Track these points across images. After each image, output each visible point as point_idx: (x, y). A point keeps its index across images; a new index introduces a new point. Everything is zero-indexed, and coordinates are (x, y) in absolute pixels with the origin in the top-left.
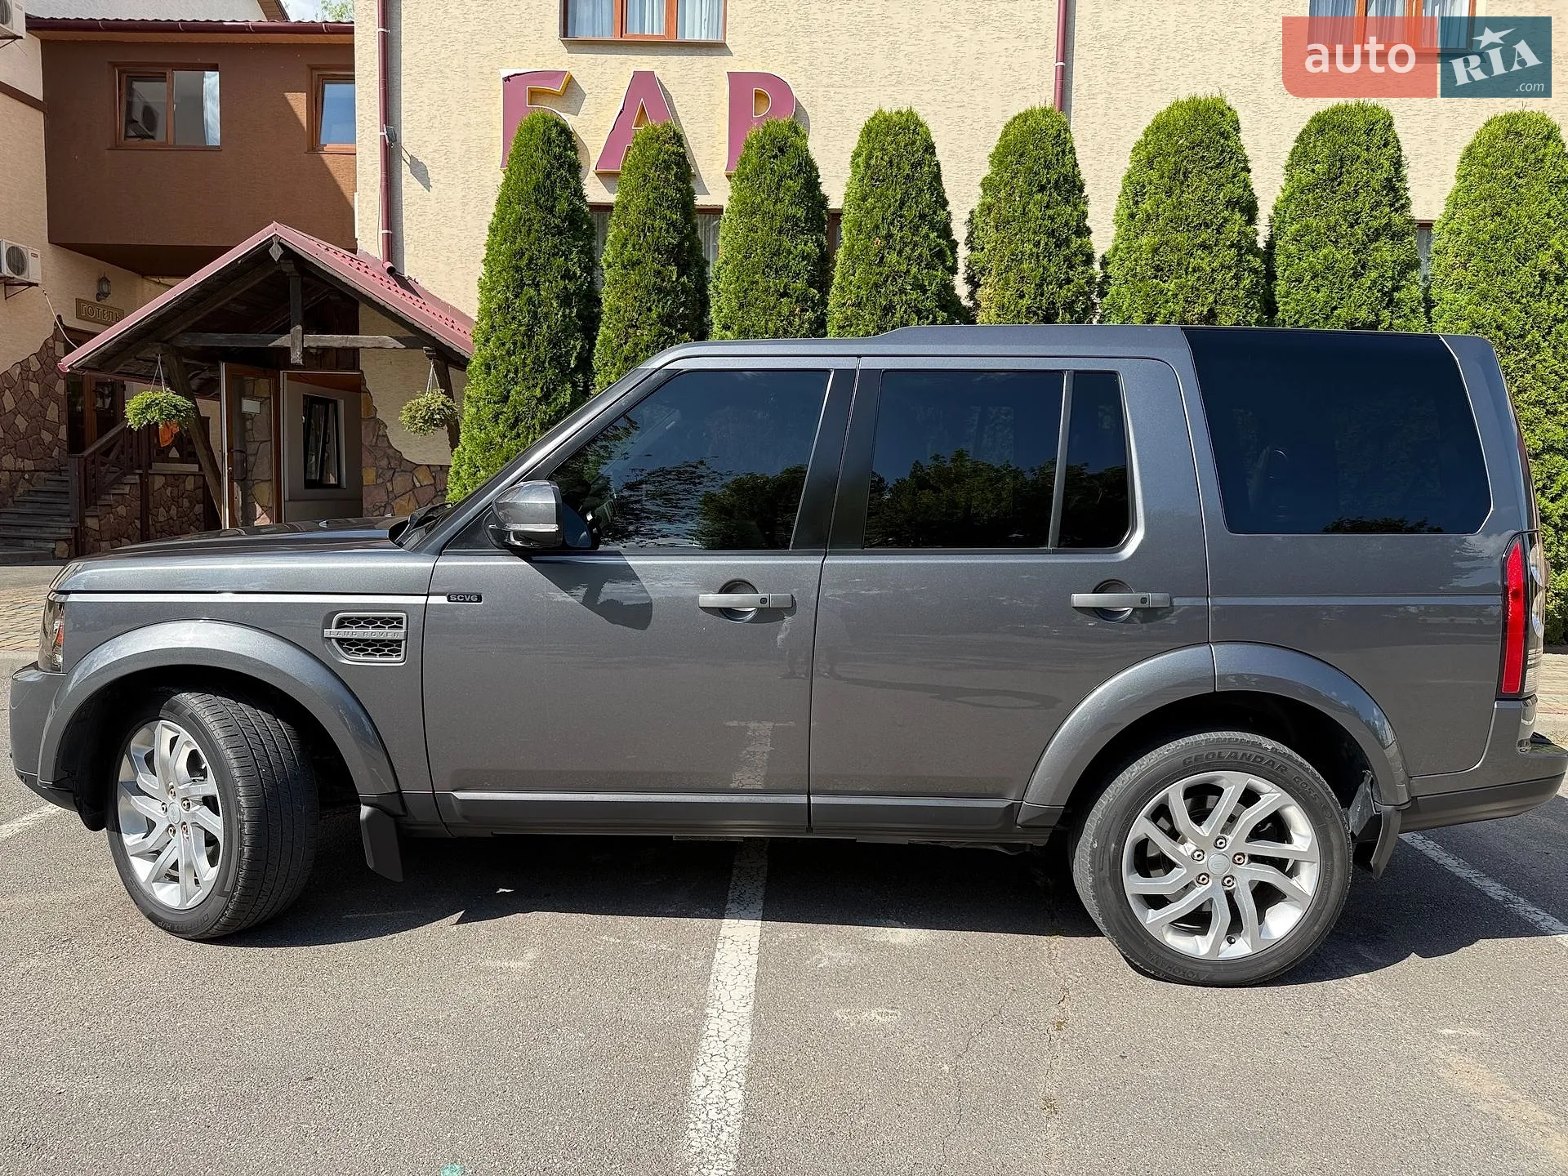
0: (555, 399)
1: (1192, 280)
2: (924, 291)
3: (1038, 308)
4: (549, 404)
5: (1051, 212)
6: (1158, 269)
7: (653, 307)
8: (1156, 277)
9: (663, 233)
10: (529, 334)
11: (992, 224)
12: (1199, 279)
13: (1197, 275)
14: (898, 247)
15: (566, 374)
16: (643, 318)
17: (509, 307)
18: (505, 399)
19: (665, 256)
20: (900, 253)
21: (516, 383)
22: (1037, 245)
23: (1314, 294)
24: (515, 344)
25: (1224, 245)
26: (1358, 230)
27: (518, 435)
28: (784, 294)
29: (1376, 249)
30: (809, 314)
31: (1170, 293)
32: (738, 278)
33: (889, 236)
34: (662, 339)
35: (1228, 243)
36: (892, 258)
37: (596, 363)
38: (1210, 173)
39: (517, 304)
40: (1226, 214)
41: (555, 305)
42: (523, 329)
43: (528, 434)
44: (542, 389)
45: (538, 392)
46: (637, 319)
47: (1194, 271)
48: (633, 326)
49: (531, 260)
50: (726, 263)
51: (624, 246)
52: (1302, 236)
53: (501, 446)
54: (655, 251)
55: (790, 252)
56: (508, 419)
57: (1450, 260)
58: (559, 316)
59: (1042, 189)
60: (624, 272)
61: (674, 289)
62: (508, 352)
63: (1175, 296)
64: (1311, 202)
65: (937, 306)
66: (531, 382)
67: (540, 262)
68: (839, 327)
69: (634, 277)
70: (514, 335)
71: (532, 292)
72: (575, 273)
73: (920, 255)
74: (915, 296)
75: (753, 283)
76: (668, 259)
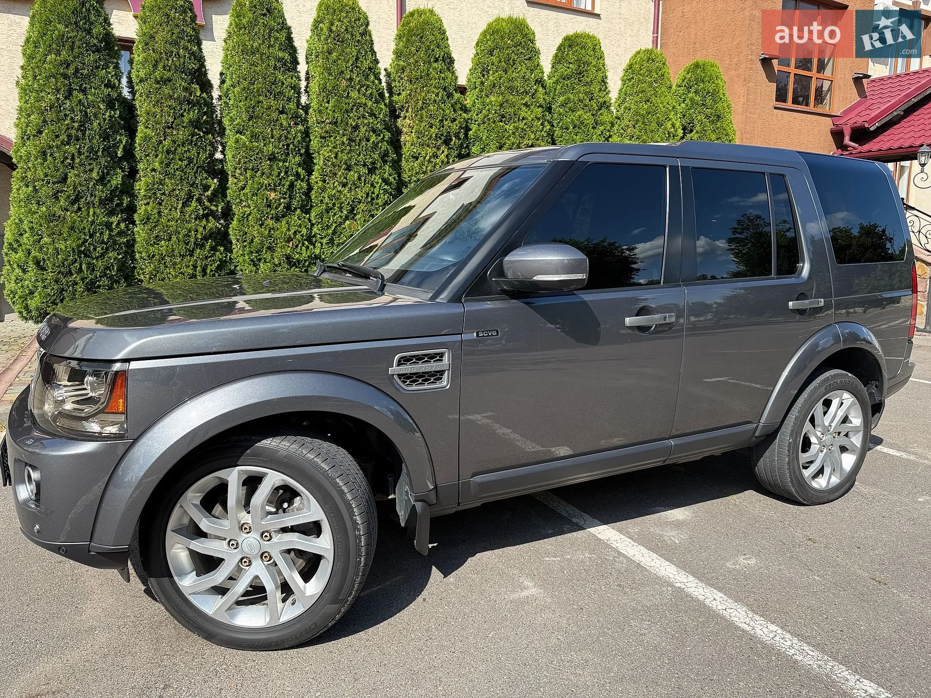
0: (109, 181)
1: (522, 125)
2: (376, 118)
3: (442, 135)
4: (105, 185)
5: (443, 75)
6: (503, 116)
7: (185, 114)
8: (501, 121)
9: (187, 60)
10: (82, 128)
11: (406, 78)
12: (525, 124)
13: (524, 122)
14: (357, 87)
15: (116, 162)
16: (177, 121)
17: (60, 107)
18: (64, 179)
19: (190, 77)
20: (359, 91)
21: (73, 168)
22: (437, 95)
23: (575, 137)
24: (69, 136)
25: (536, 105)
26: (593, 103)
27: (79, 209)
28: (282, 112)
29: (601, 114)
30: (300, 127)
31: (510, 131)
32: (246, 98)
33: (351, 79)
34: (195, 138)
35: (538, 104)
36: (354, 94)
37: (138, 153)
38: (526, 62)
39: (68, 104)
40: (535, 87)
41: (102, 107)
42: (76, 125)
43: (89, 208)
44: (98, 173)
45: (94, 175)
46: (173, 122)
47: (523, 119)
48: (169, 128)
49: (77, 70)
50: (233, 86)
51: (155, 66)
52: (566, 104)
53: (64, 218)
54: (182, 72)
55: (283, 84)
56: (68, 197)
57: (626, 122)
58: (107, 116)
59: (436, 60)
60: (158, 86)
61: (198, 102)
62: (62, 143)
63: (514, 133)
64: (570, 85)
65: (384, 129)
66: (88, 168)
67: (85, 72)
68: (321, 137)
69: (166, 90)
70: (68, 129)
71: (81, 96)
72: (114, 84)
73: (371, 94)
74: (371, 121)
75: (259, 102)
76: (192, 80)
